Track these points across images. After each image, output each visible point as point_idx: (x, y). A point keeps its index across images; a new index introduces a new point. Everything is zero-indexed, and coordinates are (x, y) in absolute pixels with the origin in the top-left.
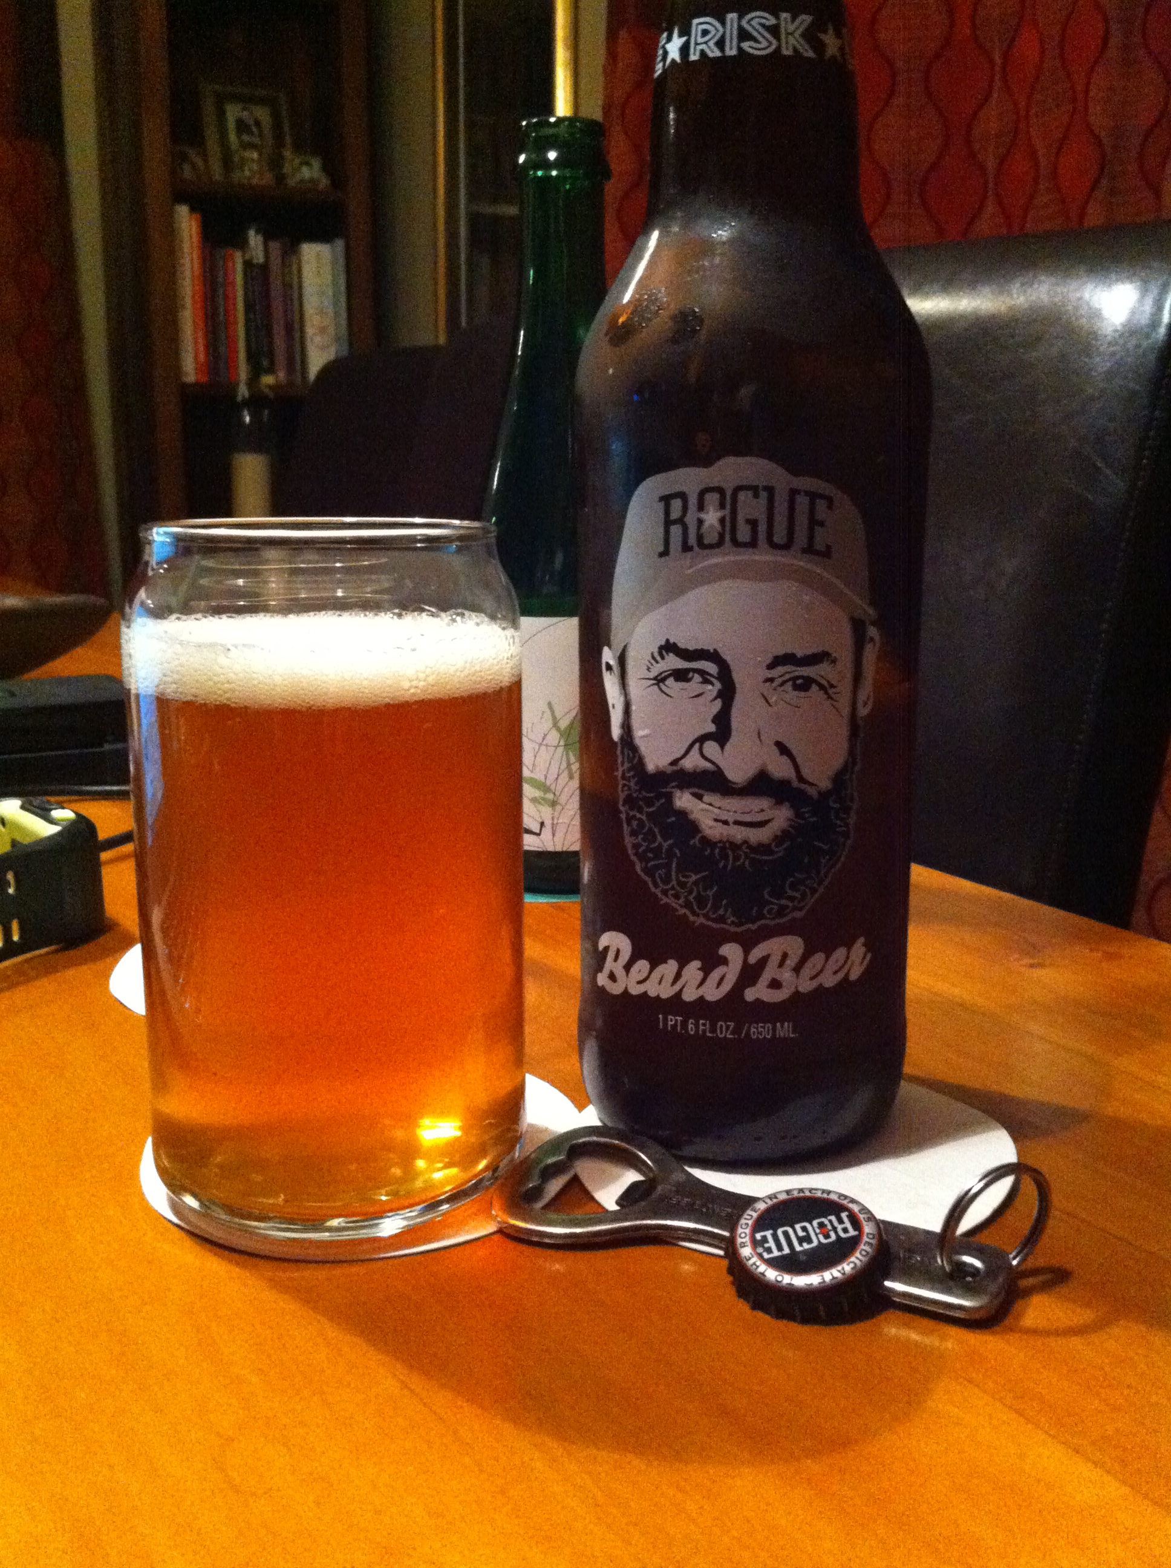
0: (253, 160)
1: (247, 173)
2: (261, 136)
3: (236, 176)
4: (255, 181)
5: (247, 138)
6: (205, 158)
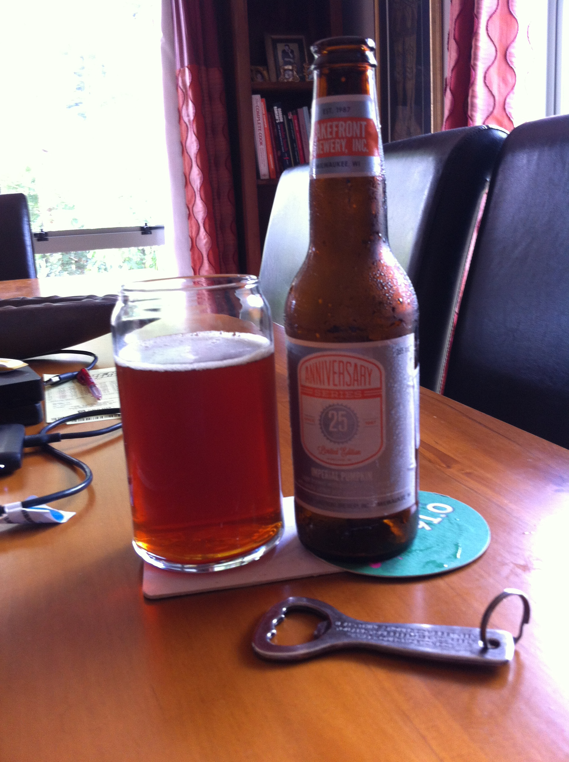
0: (290, 70)
1: (287, 76)
2: (294, 58)
3: (281, 79)
4: (291, 80)
5: (286, 59)
6: (268, 71)
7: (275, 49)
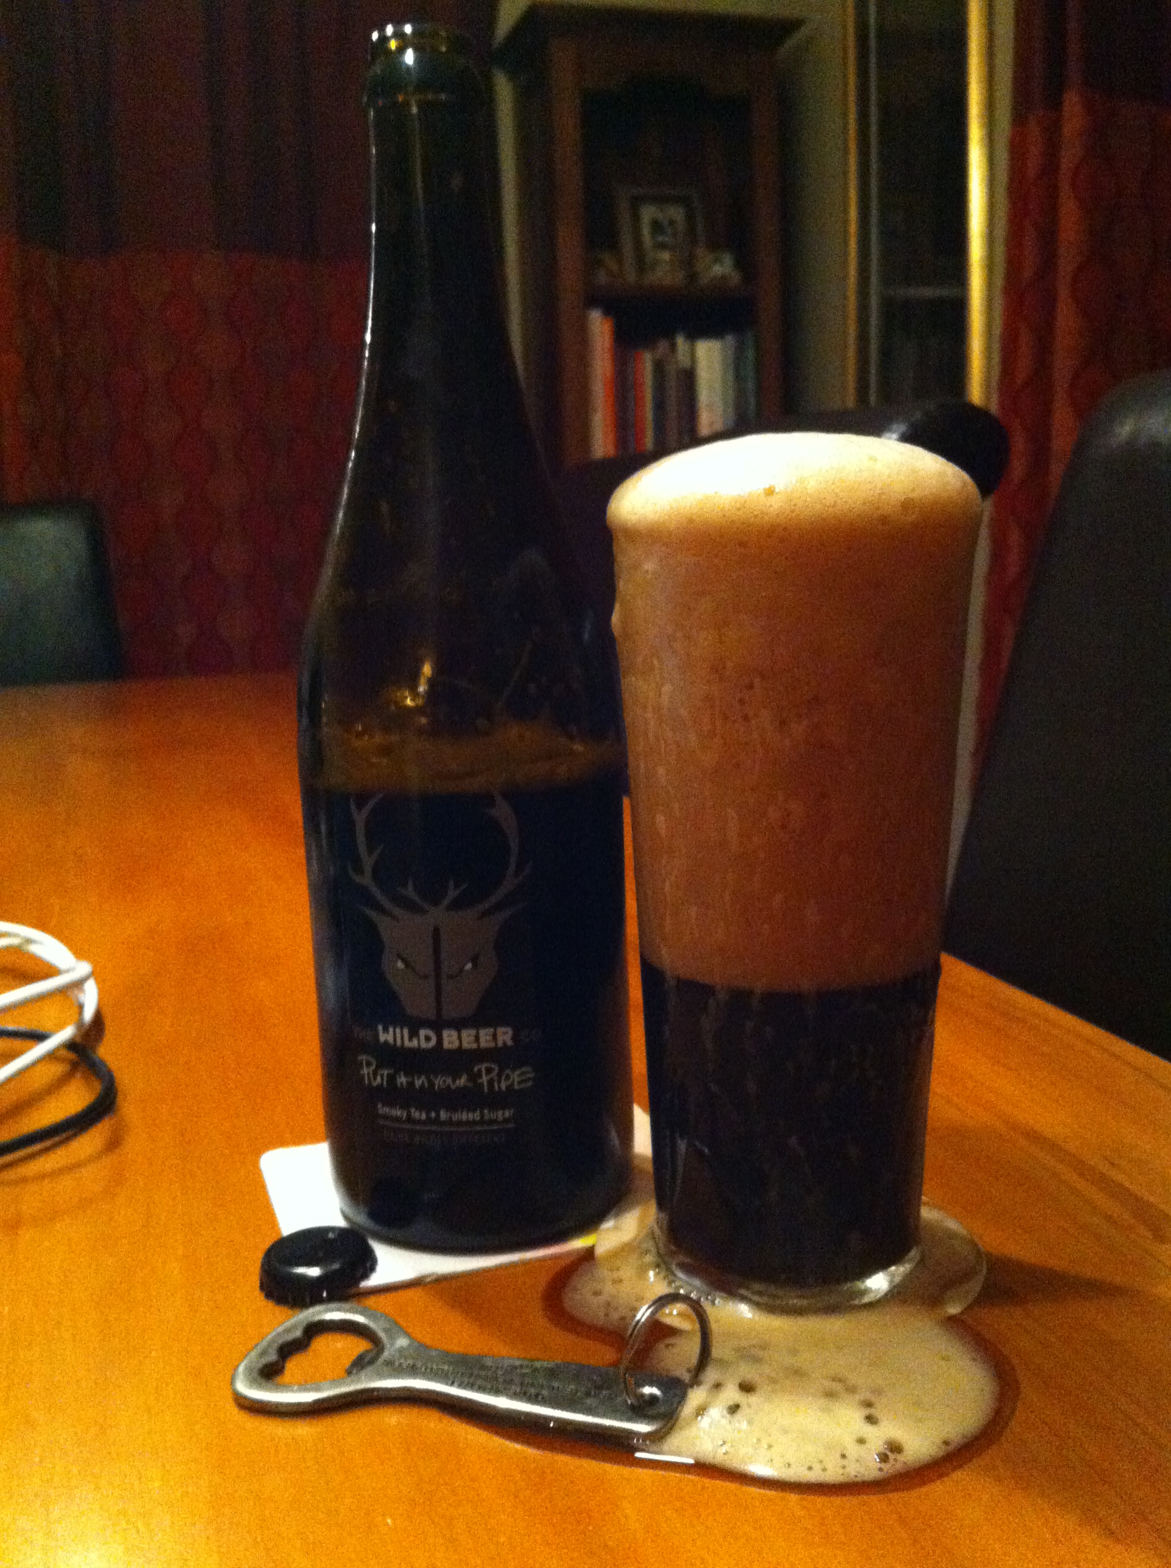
0: (665, 260)
3: (649, 278)
5: (660, 239)
6: (620, 262)
7: (636, 218)
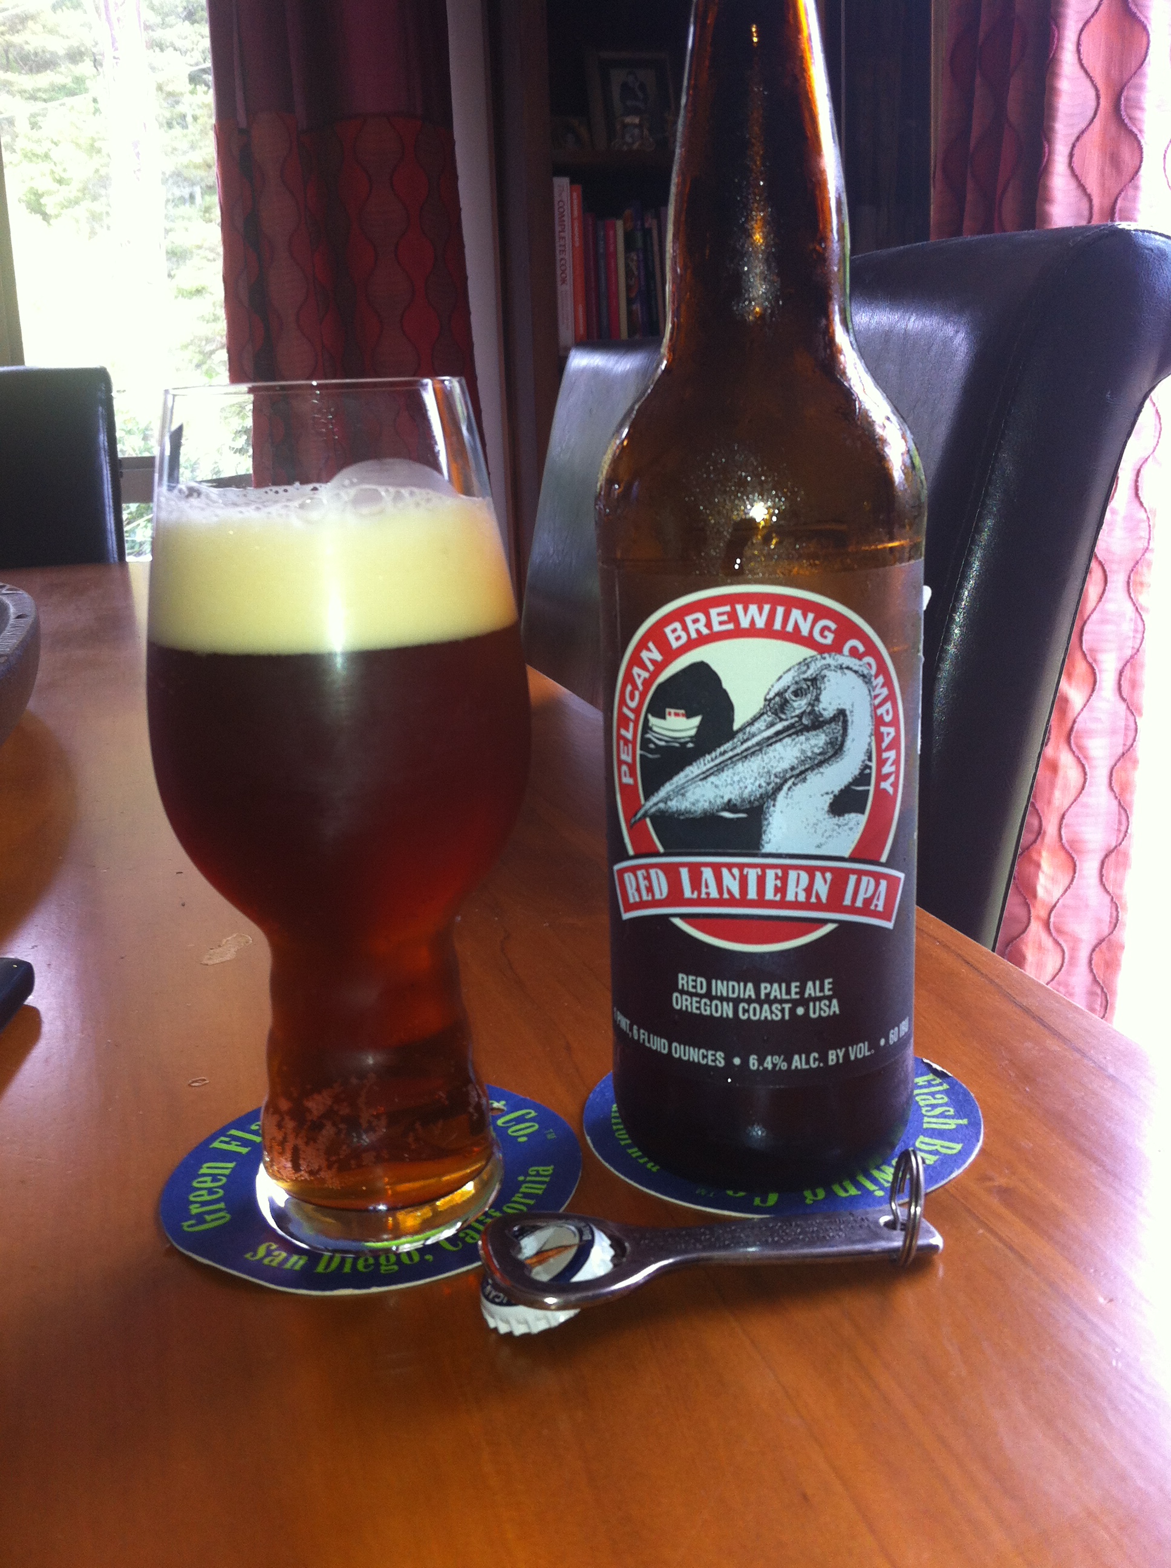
0: (635, 126)
2: (645, 100)
3: (616, 143)
6: (589, 127)
7: (606, 80)
